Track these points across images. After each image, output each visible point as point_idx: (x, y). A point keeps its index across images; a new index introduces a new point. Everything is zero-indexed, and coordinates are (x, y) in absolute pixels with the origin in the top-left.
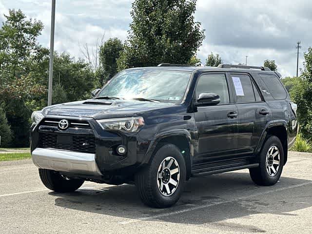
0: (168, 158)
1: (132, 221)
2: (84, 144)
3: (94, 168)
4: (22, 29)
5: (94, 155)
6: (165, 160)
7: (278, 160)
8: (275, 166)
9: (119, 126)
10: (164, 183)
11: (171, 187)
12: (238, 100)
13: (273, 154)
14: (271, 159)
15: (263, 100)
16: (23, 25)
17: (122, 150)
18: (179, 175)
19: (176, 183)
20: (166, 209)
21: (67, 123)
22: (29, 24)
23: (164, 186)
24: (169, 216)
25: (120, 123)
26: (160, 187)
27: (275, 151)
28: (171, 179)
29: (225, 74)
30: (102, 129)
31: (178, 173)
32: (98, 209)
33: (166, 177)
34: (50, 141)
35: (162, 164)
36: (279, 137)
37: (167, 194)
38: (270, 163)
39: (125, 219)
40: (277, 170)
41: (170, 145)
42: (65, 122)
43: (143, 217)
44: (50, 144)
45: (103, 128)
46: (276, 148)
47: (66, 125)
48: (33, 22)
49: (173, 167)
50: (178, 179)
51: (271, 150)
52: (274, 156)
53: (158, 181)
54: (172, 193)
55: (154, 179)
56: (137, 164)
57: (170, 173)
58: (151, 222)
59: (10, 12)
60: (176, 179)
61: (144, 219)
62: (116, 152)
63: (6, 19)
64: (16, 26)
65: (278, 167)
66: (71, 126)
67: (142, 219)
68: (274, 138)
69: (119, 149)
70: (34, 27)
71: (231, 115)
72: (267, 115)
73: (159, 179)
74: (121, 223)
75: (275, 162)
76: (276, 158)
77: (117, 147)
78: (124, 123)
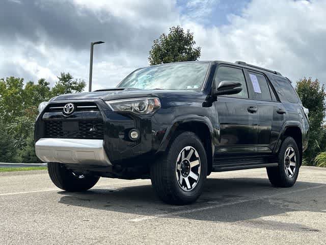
0: (188, 148)
1: (146, 218)
2: (91, 130)
3: (102, 157)
4: (70, 87)
5: (102, 141)
6: (185, 149)
7: (294, 162)
8: (292, 168)
9: (131, 108)
10: (183, 176)
11: (192, 181)
12: (257, 97)
13: (289, 155)
14: (287, 160)
15: (279, 100)
16: (71, 84)
17: (134, 135)
18: (199, 168)
19: (197, 177)
20: (186, 206)
21: (73, 106)
22: (75, 83)
23: (184, 179)
24: (191, 213)
25: (133, 105)
26: (179, 180)
27: (291, 152)
28: (191, 172)
29: (242, 70)
30: (111, 110)
31: (198, 165)
32: (107, 206)
33: (185, 170)
34: (55, 129)
35: (181, 153)
36: (295, 139)
37: (188, 189)
38: (288, 164)
39: (138, 216)
40: (294, 171)
41: (189, 133)
42: (71, 106)
43: (160, 214)
44: (55, 132)
45: (113, 110)
46: (292, 150)
47: (71, 110)
48: (78, 82)
49: (193, 158)
50: (199, 172)
51: (288, 151)
52: (291, 157)
53: (177, 173)
54: (193, 188)
55: (173, 170)
56: (153, 151)
57: (190, 166)
58: (171, 220)
59: (62, 75)
60: (196, 173)
61: (162, 215)
62: (127, 138)
63: (59, 80)
64: (66, 85)
65: (294, 169)
66: (76, 109)
67: (159, 215)
68: (290, 139)
69: (132, 134)
70: (79, 85)
71: (251, 109)
72: (284, 114)
73: (178, 171)
74: (131, 220)
75: (292, 164)
76: (292, 160)
77: (129, 131)
78: (137, 105)
